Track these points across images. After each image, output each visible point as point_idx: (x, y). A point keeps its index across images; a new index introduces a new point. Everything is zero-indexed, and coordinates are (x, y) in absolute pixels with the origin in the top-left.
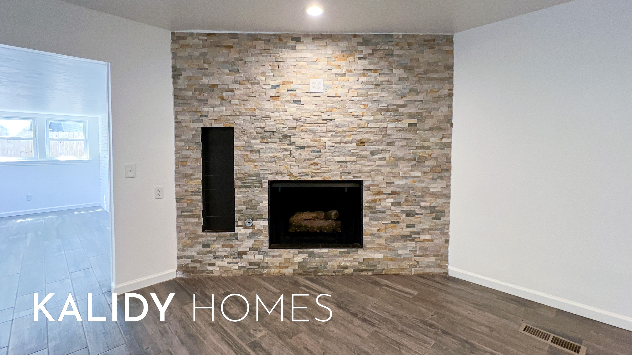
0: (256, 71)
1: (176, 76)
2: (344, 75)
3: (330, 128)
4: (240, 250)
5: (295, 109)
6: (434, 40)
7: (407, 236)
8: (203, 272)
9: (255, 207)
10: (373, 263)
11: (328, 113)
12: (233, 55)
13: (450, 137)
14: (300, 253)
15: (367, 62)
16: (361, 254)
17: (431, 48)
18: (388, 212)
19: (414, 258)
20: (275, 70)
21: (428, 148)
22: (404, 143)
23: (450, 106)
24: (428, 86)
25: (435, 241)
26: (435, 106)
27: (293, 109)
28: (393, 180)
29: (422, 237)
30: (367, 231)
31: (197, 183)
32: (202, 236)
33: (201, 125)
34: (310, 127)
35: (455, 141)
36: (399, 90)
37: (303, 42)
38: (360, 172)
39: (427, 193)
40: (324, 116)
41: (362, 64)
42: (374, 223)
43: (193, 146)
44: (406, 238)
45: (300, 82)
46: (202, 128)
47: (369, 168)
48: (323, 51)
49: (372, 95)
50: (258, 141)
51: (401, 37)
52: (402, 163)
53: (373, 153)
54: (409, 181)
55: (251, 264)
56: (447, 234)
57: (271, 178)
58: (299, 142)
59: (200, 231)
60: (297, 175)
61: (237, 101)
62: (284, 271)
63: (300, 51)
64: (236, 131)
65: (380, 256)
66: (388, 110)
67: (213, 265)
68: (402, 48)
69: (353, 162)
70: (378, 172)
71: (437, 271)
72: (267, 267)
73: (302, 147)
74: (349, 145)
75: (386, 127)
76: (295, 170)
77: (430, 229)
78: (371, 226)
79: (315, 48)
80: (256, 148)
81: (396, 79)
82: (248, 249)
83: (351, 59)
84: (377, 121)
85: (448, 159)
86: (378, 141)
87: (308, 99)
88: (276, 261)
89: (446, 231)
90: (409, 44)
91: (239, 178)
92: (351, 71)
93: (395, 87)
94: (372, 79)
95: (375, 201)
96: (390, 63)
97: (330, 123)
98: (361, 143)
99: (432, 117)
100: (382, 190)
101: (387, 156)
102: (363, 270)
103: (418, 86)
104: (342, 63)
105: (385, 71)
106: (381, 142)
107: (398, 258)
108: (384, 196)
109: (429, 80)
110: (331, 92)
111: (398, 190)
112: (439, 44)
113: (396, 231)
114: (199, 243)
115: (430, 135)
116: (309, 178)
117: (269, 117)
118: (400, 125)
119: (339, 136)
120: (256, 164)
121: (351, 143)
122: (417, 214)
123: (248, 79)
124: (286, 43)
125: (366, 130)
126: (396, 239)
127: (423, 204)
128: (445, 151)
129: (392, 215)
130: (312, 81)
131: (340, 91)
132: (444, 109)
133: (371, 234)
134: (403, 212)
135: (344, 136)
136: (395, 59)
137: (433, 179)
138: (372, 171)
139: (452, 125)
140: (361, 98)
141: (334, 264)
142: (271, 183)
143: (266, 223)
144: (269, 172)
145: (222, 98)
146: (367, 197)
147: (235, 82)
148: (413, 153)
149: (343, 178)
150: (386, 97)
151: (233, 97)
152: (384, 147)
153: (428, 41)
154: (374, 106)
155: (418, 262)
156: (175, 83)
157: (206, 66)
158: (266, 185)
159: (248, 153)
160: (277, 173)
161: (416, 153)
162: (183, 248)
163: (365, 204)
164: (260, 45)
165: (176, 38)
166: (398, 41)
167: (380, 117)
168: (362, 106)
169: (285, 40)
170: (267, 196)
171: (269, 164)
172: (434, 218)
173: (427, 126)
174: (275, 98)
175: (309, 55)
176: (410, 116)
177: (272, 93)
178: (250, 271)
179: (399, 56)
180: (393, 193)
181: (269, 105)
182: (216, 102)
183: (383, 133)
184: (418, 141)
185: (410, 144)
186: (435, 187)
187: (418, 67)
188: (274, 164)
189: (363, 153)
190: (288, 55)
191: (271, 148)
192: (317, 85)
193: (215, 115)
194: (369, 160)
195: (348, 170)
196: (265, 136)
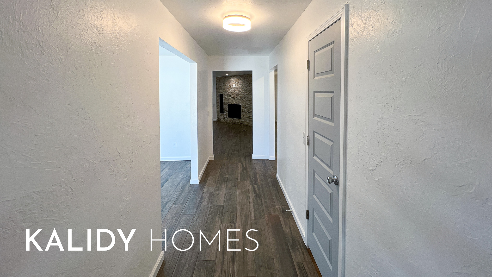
0: (226, 83)
1: (216, 85)
2: (238, 83)
3: (236, 94)
4: (224, 117)
8: (220, 121)
9: (226, 109)
12: (223, 81)
14: (232, 119)
15: (241, 80)
16: (241, 120)
17: (251, 77)
18: (245, 112)
20: (229, 83)
27: (231, 90)
28: (246, 105)
29: (251, 118)
31: (219, 104)
32: (219, 114)
34: (233, 94)
37: (232, 77)
40: (235, 92)
41: (240, 81)
42: (243, 114)
43: (218, 97)
44: (248, 118)
45: (232, 85)
46: (220, 94)
47: (242, 102)
48: (235, 79)
49: (242, 87)
52: (247, 101)
53: (242, 99)
55: (226, 120)
59: (219, 113)
61: (223, 89)
62: (230, 122)
64: (224, 95)
65: (244, 121)
66: (245, 90)
67: (221, 119)
68: (246, 77)
70: (243, 103)
73: (232, 98)
76: (231, 102)
80: (226, 97)
81: (245, 84)
83: (239, 80)
84: (243, 92)
86: (243, 96)
87: (233, 88)
88: (229, 120)
90: (248, 76)
91: (224, 103)
94: (242, 84)
95: (243, 109)
98: (241, 97)
101: (245, 100)
102: (241, 124)
106: (243, 97)
107: (247, 122)
108: (244, 108)
109: (251, 83)
110: (236, 87)
111: (247, 107)
113: (246, 116)
114: (219, 115)
116: (233, 104)
117: (228, 92)
118: (246, 93)
120: (226, 101)
121: (239, 97)
122: (250, 113)
123: (225, 85)
125: (241, 94)
126: (246, 118)
133: (242, 116)
134: (247, 112)
136: (246, 79)
141: (237, 122)
142: (228, 104)
143: (227, 112)
146: (242, 108)
147: (223, 85)
149: (238, 104)
152: (244, 98)
155: (250, 123)
156: (216, 86)
157: (220, 83)
158: (227, 105)
159: (225, 99)
160: (229, 103)
161: (249, 99)
162: (217, 115)
163: (241, 110)
164: (227, 79)
165: (217, 78)
168: (241, 89)
169: (230, 77)
170: (228, 107)
171: (228, 101)
174: (229, 88)
175: (233, 80)
176: (248, 91)
180: (246, 108)
181: (228, 90)
182: (221, 89)
187: (249, 81)
189: (241, 99)
190: (230, 80)
191: (228, 98)
192: (234, 85)
193: (221, 92)
194: (242, 101)
195: (239, 102)
196: (227, 95)
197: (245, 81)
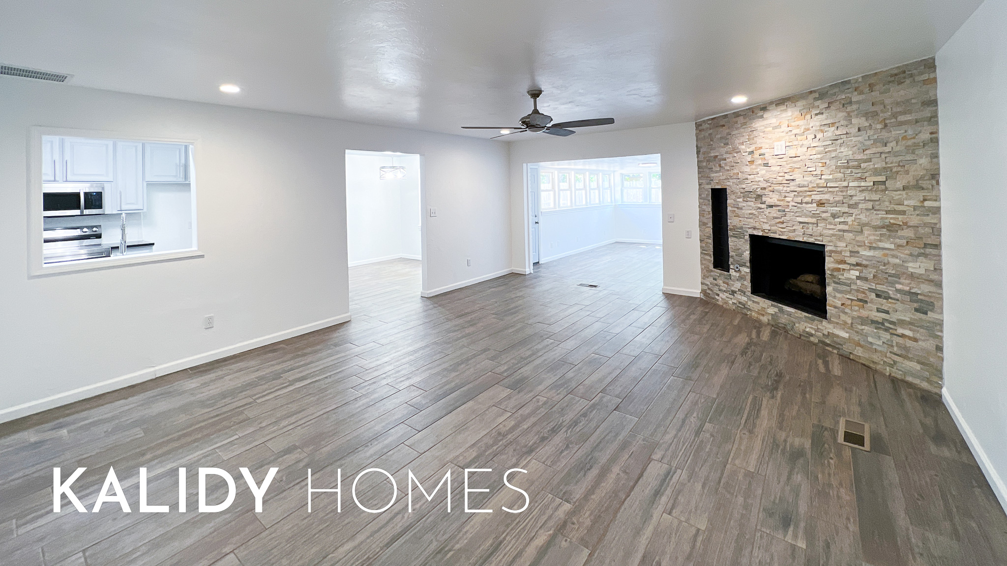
0: (738, 141)
1: (698, 152)
2: (804, 134)
3: (792, 188)
4: (733, 289)
5: (764, 171)
6: (904, 72)
7: (877, 322)
8: (713, 298)
9: (740, 255)
10: (838, 340)
11: (791, 174)
12: (725, 131)
13: (937, 199)
14: (772, 305)
15: (824, 116)
16: (826, 327)
17: (900, 83)
18: (853, 287)
19: (888, 354)
20: (751, 139)
21: (903, 213)
22: (869, 205)
23: (935, 156)
24: (896, 132)
25: (920, 343)
26: (909, 157)
27: (763, 171)
28: (857, 249)
29: (900, 331)
30: (831, 302)
31: (709, 230)
32: (712, 271)
33: (710, 187)
34: (777, 188)
35: (944, 204)
36: (861, 143)
37: (769, 110)
38: (821, 235)
39: (904, 273)
40: (787, 177)
41: (816, 122)
42: (838, 295)
43: (706, 202)
44: (878, 325)
45: (767, 146)
46: (712, 189)
47: (831, 232)
48: (784, 115)
49: (829, 151)
50: (741, 200)
51: (860, 80)
52: (868, 230)
53: (834, 216)
54: (877, 253)
55: (740, 303)
56: (941, 338)
57: (751, 232)
58: (769, 201)
59: (711, 267)
60: (767, 231)
61: (728, 168)
62: (761, 318)
63: (767, 119)
64: (728, 191)
65: (846, 335)
66: (849, 167)
67: (718, 295)
68: (861, 93)
69: (814, 224)
70: (841, 238)
71: (925, 385)
72: (750, 310)
73: (771, 206)
74: (810, 205)
75: (847, 187)
76: (766, 227)
77: (910, 323)
78: (835, 297)
79: (779, 113)
80: (741, 205)
81: (854, 130)
82: (737, 290)
83: (808, 116)
84: (836, 180)
85: (936, 231)
86: (838, 202)
87: (774, 161)
88: (756, 307)
89: (939, 334)
90: (871, 87)
91: (731, 230)
92: (808, 129)
93: (854, 139)
94: (830, 134)
95: (838, 270)
96: (848, 113)
97: (792, 183)
98: (821, 204)
99: (907, 172)
100: (846, 259)
101: (849, 220)
102: (828, 345)
103: (885, 134)
104: (801, 122)
105: (843, 122)
106: (837, 204)
107: (869, 347)
108: (847, 267)
109: (901, 124)
110: (792, 152)
111: (864, 262)
112: (911, 76)
113: (864, 313)
114: (711, 276)
115: (905, 196)
116: (778, 237)
117: (747, 179)
118: (863, 184)
119: (801, 196)
120: (740, 219)
121: (812, 203)
122: (891, 298)
123: (734, 149)
124: (756, 114)
125: (826, 189)
126: (865, 321)
127: (899, 286)
128: (930, 219)
129: (857, 291)
130: (776, 144)
131: (801, 151)
132: (924, 161)
133: (835, 307)
134: (871, 290)
135: (805, 197)
136: (855, 107)
137: (911, 255)
138: (833, 235)
139: (938, 183)
140: (819, 156)
141: (800, 327)
142: (751, 236)
143: (748, 270)
144: (749, 227)
145: (720, 165)
146: (830, 264)
147: (727, 153)
148: (882, 218)
149: (805, 239)
150: (846, 152)
151: (726, 164)
152: (846, 210)
153: (896, 75)
154: (833, 162)
155: (895, 362)
156: (698, 157)
157: (712, 143)
158: (747, 237)
159: (736, 209)
160: (755, 228)
161: (887, 218)
162: (704, 277)
163: (828, 272)
164: (741, 120)
165: (698, 126)
166: (857, 85)
167: (840, 175)
168: (820, 165)
169: (756, 112)
170: (748, 247)
171: (749, 220)
172: (916, 310)
173: (899, 185)
174: (752, 162)
175: (773, 120)
176: (876, 172)
177: (749, 158)
178: (739, 308)
179: (858, 102)
180: (858, 264)
181: (747, 169)
182: (717, 169)
183: (844, 194)
184: (887, 203)
185: (877, 207)
186: (917, 267)
187: (884, 111)
188: (752, 220)
189: (824, 215)
190: (758, 124)
191: (749, 207)
192: (779, 148)
193: (718, 180)
194: (830, 223)
195: (810, 231)
196: (746, 194)
197: (849, 118)
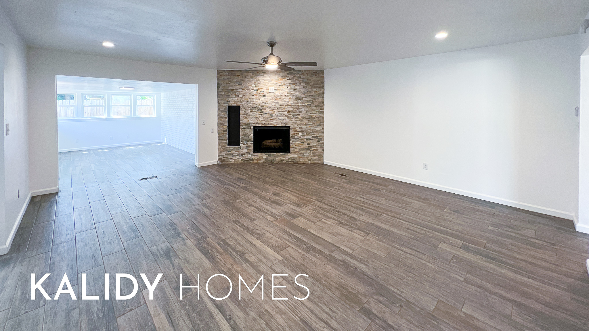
0: (249, 84)
1: (218, 87)
2: (282, 86)
3: (277, 106)
4: (242, 153)
5: (263, 99)
6: (317, 72)
8: (228, 161)
9: (248, 136)
10: (294, 158)
11: (276, 100)
12: (240, 78)
13: (324, 109)
14: (265, 155)
15: (291, 81)
16: (289, 155)
17: (316, 75)
18: (300, 139)
19: (310, 157)
20: (256, 84)
21: (315, 113)
22: (306, 112)
23: (323, 97)
24: (314, 90)
25: (318, 150)
26: (318, 97)
27: (262, 99)
28: (301, 126)
29: (313, 149)
30: (291, 146)
31: (226, 127)
32: (227, 148)
33: (228, 105)
34: (269, 106)
35: (325, 111)
36: (303, 91)
37: (266, 74)
38: (289, 123)
39: (315, 131)
40: (275, 101)
41: (288, 82)
42: (294, 143)
43: (224, 113)
44: (307, 149)
45: (265, 88)
46: (228, 106)
47: (292, 121)
48: (274, 77)
49: (293, 93)
50: (249, 111)
51: (304, 71)
52: (305, 120)
53: (293, 116)
54: (308, 127)
55: (246, 159)
56: (323, 147)
57: (254, 125)
58: (265, 111)
59: (227, 145)
60: (264, 124)
61: (241, 96)
62: (259, 161)
63: (265, 77)
64: (241, 107)
65: (297, 156)
66: (299, 99)
67: (232, 159)
68: (304, 75)
69: (286, 119)
70: (296, 123)
71: (319, 162)
72: (253, 160)
73: (266, 113)
74: (284, 112)
75: (298, 106)
76: (263, 122)
77: (316, 145)
78: (293, 144)
79: (271, 76)
80: (248, 113)
81: (302, 87)
82: (245, 153)
83: (285, 80)
84: (295, 103)
85: (323, 118)
87: (268, 95)
88: (256, 158)
89: (322, 146)
90: (307, 74)
91: (242, 125)
92: (285, 84)
93: (302, 90)
94: (293, 87)
95: (294, 134)
96: (300, 81)
97: (277, 104)
98: (289, 112)
99: (316, 102)
100: (297, 130)
101: (299, 117)
102: (290, 161)
103: (311, 90)
104: (281, 81)
105: (298, 84)
106: (296, 111)
107: (304, 157)
108: (298, 132)
109: (315, 87)
110: (277, 92)
111: (303, 130)
112: (318, 74)
113: (303, 146)
114: (226, 150)
115: (316, 108)
116: (269, 125)
117: (253, 102)
118: (304, 105)
119: (280, 109)
120: (248, 120)
121: (285, 112)
122: (311, 139)
123: (245, 88)
124: (260, 74)
125: (291, 107)
126: (303, 149)
127: (313, 135)
128: (322, 115)
129: (301, 140)
130: (270, 88)
131: (281, 92)
132: (321, 99)
133: (293, 147)
134: (305, 138)
135: (282, 109)
136: (302, 79)
137: (317, 126)
138: (293, 122)
139: (324, 105)
140: (289, 94)
141: (278, 159)
142: (254, 127)
143: (252, 142)
144: (253, 123)
145: (236, 95)
146: (291, 132)
147: (241, 89)
148: (309, 116)
149: (282, 125)
150: (299, 94)
151: (240, 94)
152: (298, 113)
153: (314, 72)
154: (294, 97)
155: (311, 159)
156: (218, 89)
157: (230, 83)
158: (252, 128)
159: (246, 115)
160: (256, 123)
161: (311, 115)
162: (220, 152)
163: (291, 135)
164: (250, 75)
165: (219, 72)
166: (303, 73)
167: (296, 102)
168: (289, 98)
169: (259, 73)
170: (252, 132)
171: (253, 120)
172: (318, 141)
173: (314, 105)
174: (256, 95)
175: (268, 78)
176: (308, 101)
177: (255, 93)
178: (246, 161)
179: (303, 78)
180: (301, 131)
181: (254, 97)
182: (233, 96)
183: (297, 108)
184: (311, 111)
185: (308, 112)
186: (318, 129)
187: (311, 83)
188: (255, 120)
189: (290, 116)
190: (261, 78)
191: (254, 114)
192: (272, 90)
193: (233, 101)
194: (292, 118)
195: (284, 122)
196: (252, 109)
197: (300, 82)
